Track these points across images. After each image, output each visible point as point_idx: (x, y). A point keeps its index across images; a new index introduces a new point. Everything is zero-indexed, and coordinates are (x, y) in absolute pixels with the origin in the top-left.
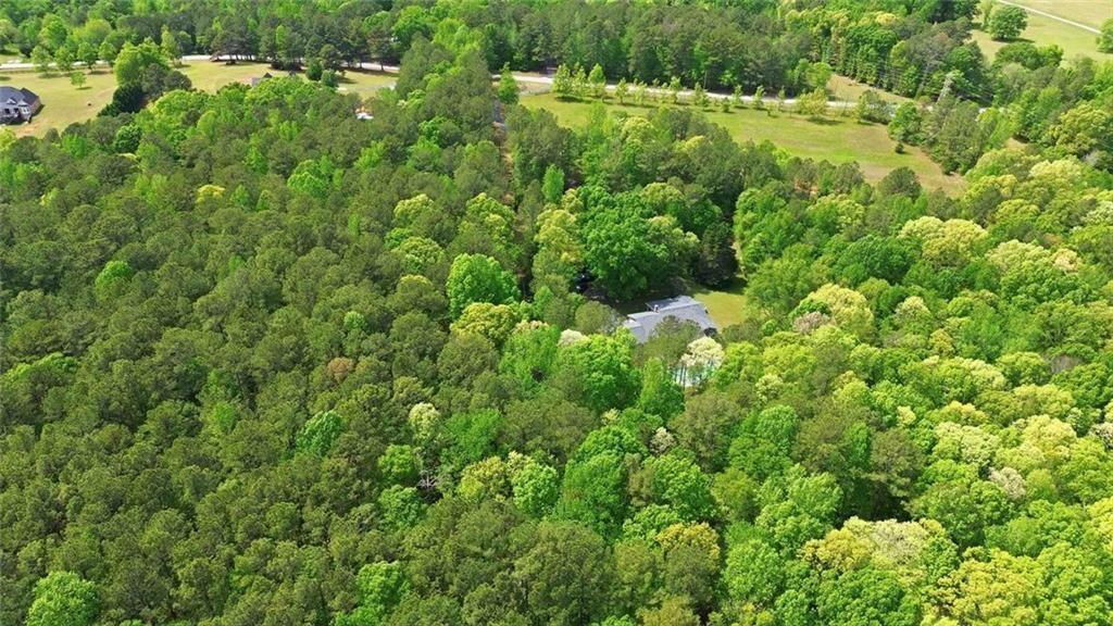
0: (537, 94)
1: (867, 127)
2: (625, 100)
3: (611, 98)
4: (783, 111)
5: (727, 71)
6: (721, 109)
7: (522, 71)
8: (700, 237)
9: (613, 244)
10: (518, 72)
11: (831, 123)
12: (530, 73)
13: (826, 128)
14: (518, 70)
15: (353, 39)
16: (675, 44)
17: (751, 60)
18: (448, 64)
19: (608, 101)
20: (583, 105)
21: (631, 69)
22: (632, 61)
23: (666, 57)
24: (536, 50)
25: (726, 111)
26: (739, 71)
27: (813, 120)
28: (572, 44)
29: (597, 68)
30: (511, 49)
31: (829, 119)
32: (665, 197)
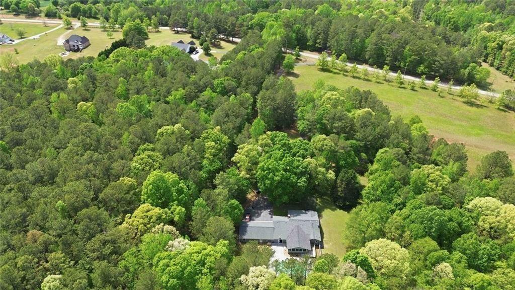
0: (309, 65)
1: (503, 113)
2: (355, 75)
3: (347, 72)
4: (451, 94)
5: (422, 65)
6: (409, 87)
7: (310, 51)
8: (337, 175)
9: (269, 173)
10: (309, 51)
11: (478, 106)
12: (314, 53)
13: (474, 109)
14: (308, 50)
15: (229, 27)
16: (395, 46)
17: (438, 61)
18: (258, 46)
19: (346, 74)
20: (331, 74)
21: (367, 57)
22: (368, 53)
23: (388, 52)
24: (318, 41)
25: (413, 90)
26: (429, 67)
27: (467, 103)
28: (337, 40)
29: (344, 55)
30: (307, 39)
31: (479, 103)
32: (323, 145)
